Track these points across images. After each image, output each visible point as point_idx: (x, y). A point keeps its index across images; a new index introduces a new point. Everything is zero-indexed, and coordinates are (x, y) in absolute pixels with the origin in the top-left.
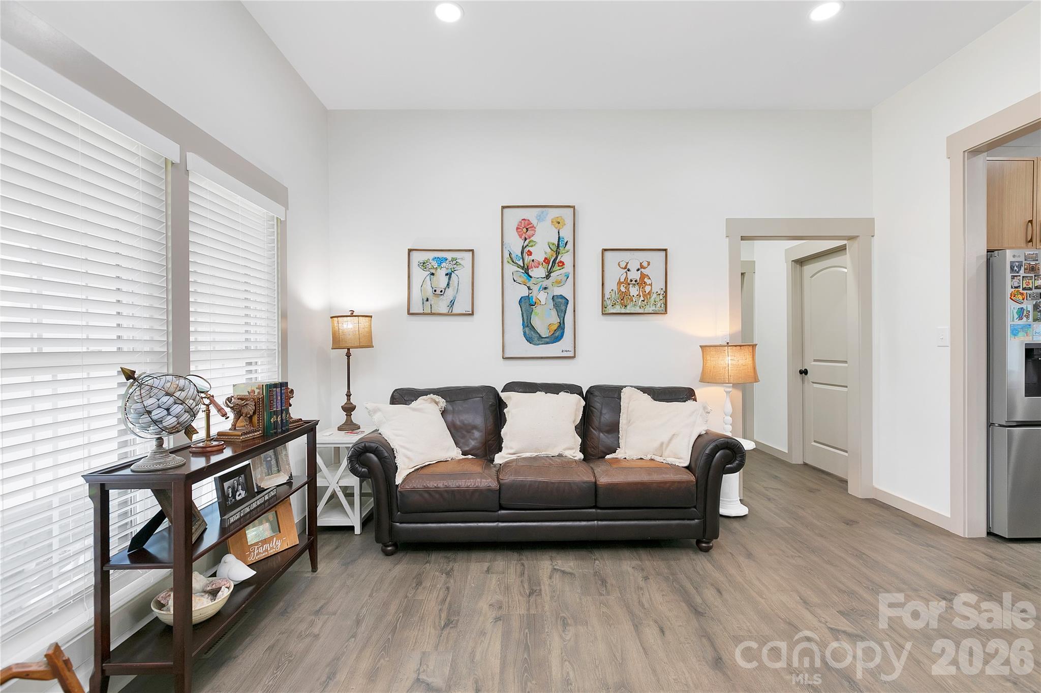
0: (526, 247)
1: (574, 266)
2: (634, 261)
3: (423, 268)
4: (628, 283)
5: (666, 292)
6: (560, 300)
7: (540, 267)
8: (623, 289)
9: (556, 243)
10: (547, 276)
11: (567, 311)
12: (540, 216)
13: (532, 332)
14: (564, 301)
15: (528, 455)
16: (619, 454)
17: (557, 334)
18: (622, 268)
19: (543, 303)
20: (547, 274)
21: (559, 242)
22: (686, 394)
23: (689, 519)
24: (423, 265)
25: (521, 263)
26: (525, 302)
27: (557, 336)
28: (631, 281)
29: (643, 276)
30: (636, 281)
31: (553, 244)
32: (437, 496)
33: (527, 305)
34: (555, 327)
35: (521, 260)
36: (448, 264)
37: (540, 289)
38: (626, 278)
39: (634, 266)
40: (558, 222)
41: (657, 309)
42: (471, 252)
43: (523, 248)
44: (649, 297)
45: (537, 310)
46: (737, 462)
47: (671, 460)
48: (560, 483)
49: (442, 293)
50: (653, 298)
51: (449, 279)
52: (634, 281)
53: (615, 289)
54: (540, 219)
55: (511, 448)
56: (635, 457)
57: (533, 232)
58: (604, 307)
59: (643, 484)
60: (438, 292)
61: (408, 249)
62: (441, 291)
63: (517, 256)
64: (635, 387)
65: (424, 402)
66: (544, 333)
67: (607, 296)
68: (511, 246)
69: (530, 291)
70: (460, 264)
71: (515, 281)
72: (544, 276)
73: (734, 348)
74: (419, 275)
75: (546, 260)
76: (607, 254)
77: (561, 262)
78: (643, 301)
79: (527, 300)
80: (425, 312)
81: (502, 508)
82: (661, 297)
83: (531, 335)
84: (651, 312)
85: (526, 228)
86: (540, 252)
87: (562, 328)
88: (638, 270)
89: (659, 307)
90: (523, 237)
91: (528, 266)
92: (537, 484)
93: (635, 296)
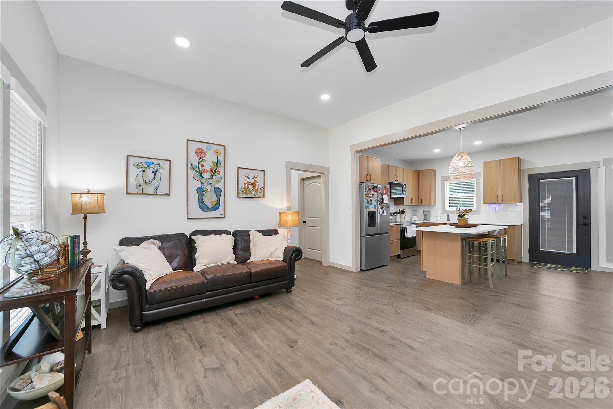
0: (200, 162)
1: (225, 174)
2: (251, 174)
3: (137, 167)
4: (248, 184)
5: (264, 189)
6: (218, 190)
7: (208, 173)
8: (246, 186)
9: (216, 162)
10: (211, 178)
11: (221, 195)
12: (208, 148)
13: (204, 205)
14: (219, 190)
15: (212, 265)
16: (252, 259)
17: (216, 206)
18: (246, 177)
19: (209, 191)
20: (211, 177)
21: (217, 161)
22: (274, 232)
23: (284, 281)
24: (138, 165)
25: (197, 170)
26: (200, 190)
27: (216, 207)
28: (250, 183)
29: (255, 181)
30: (252, 183)
31: (215, 162)
32: (173, 291)
33: (201, 191)
34: (215, 203)
35: (198, 168)
36: (154, 167)
37: (207, 184)
38: (248, 181)
39: (251, 176)
40: (217, 152)
41: (260, 196)
42: (169, 161)
43: (199, 162)
44: (257, 190)
45: (206, 194)
46: (300, 256)
47: (276, 259)
48: (235, 274)
49: (150, 182)
50: (259, 191)
51: (155, 174)
52: (251, 183)
53: (243, 186)
54: (208, 149)
55: (203, 263)
56: (260, 260)
57: (204, 155)
58: (238, 194)
59: (270, 269)
60: (147, 181)
61: (127, 155)
62: (150, 181)
63: (196, 166)
64: (255, 230)
65: (147, 244)
66: (210, 205)
67: (239, 189)
68: (193, 161)
69: (203, 185)
70: (162, 167)
71: (194, 179)
72: (210, 177)
73: (293, 213)
74: (134, 171)
75: (211, 170)
76: (240, 170)
77: (218, 171)
78: (255, 192)
79: (201, 189)
80: (139, 192)
81: (207, 291)
82: (262, 191)
83: (203, 206)
84: (258, 197)
85: (200, 153)
86: (208, 165)
87: (218, 204)
88: (253, 178)
89: (261, 195)
90: (199, 157)
91: (201, 172)
92: (225, 277)
93: (252, 190)
